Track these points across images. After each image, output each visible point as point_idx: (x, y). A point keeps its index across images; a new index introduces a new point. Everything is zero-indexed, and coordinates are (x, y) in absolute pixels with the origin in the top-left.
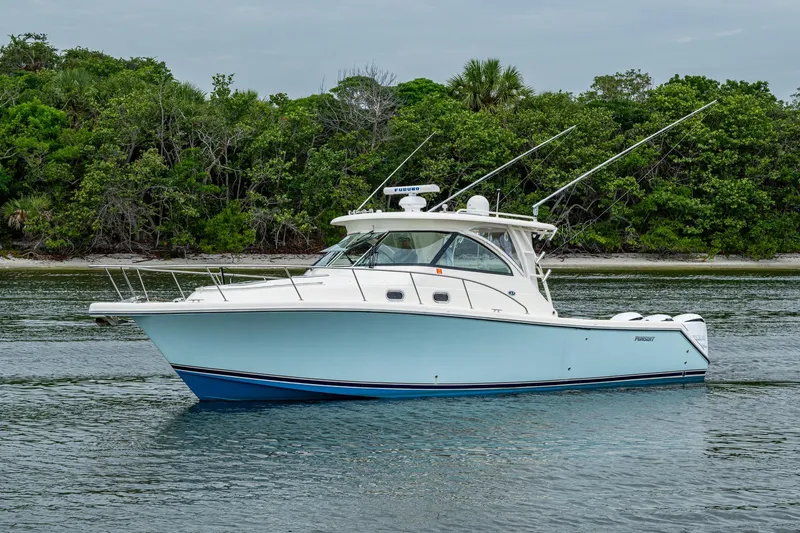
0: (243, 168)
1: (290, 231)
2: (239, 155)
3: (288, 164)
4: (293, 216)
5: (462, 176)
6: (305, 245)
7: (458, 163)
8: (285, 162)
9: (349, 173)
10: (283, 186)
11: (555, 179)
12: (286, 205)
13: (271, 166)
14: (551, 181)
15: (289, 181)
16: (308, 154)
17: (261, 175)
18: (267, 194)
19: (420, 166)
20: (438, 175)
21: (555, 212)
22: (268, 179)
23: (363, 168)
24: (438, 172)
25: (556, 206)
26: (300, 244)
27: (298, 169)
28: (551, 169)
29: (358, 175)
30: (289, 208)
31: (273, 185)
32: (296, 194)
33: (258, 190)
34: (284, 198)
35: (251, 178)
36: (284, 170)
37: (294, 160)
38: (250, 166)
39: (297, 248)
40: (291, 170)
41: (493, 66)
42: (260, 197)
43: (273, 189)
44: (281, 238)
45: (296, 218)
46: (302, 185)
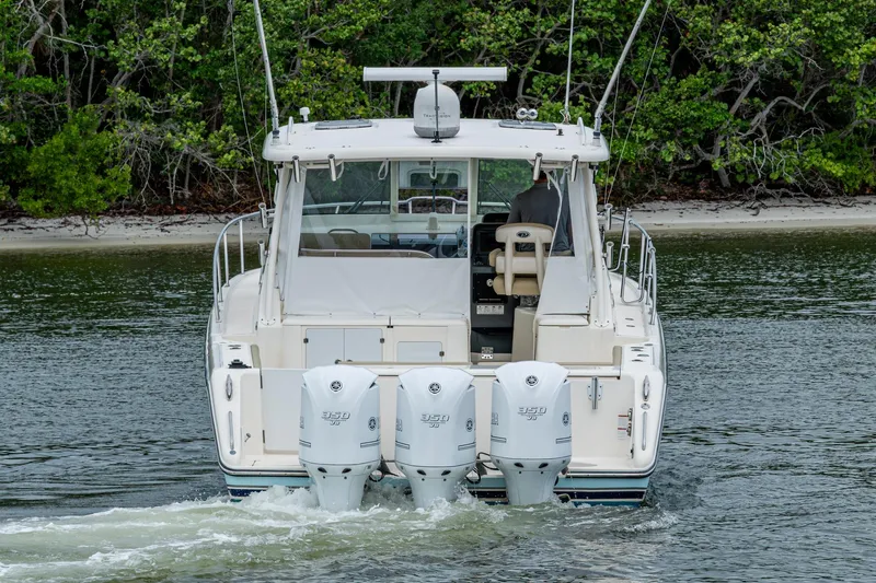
0: (99, 40)
1: (198, 168)
2: (90, 14)
3: (192, 30)
4: (205, 136)
5: (546, 45)
6: (229, 195)
7: (538, 17)
8: (185, 26)
9: (314, 43)
10: (182, 76)
11: (737, 46)
12: (187, 113)
13: (157, 35)
14: (729, 50)
15: (194, 65)
16: (231, 10)
17: (136, 53)
18: (147, 91)
19: (461, 26)
20: (496, 45)
21: (737, 115)
22: (150, 62)
23: (345, 34)
24: (497, 37)
25: (742, 100)
26: (219, 194)
27: (211, 38)
28: (729, 26)
29: (336, 47)
30: (196, 121)
31: (161, 75)
32: (210, 91)
33: (132, 83)
34: (184, 100)
35: (116, 60)
36: (183, 42)
37: (204, 20)
38: (113, 36)
39: (214, 202)
40: (197, 42)
42: (135, 99)
43: (162, 81)
44: (180, 183)
45: (212, 139)
46: (221, 72)
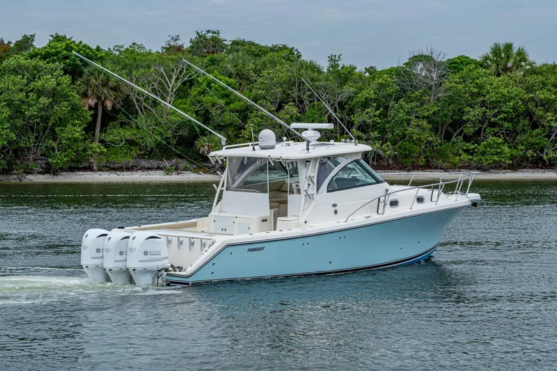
0: (348, 115)
1: (379, 155)
2: (346, 106)
3: (378, 112)
4: (382, 145)
5: (490, 119)
6: (389, 164)
7: (488, 110)
8: (376, 111)
9: (417, 117)
10: (374, 126)
11: (551, 120)
12: (376, 138)
13: (367, 114)
14: (549, 122)
15: (378, 123)
16: (390, 106)
17: (360, 119)
18: (363, 131)
19: (463, 113)
20: (474, 118)
21: (551, 142)
22: (364, 122)
23: (426, 114)
24: (475, 116)
25: (553, 137)
26: (385, 164)
27: (383, 115)
28: (549, 114)
29: (423, 118)
30: (378, 141)
31: (368, 126)
32: (383, 131)
33: (358, 129)
34: (375, 134)
35: (353, 121)
36: (375, 116)
37: (382, 109)
38: (353, 114)
39: (384, 166)
40: (379, 116)
41: (509, 47)
42: (360, 133)
43: (368, 128)
44: (373, 160)
45: (383, 147)
46: (387, 125)
